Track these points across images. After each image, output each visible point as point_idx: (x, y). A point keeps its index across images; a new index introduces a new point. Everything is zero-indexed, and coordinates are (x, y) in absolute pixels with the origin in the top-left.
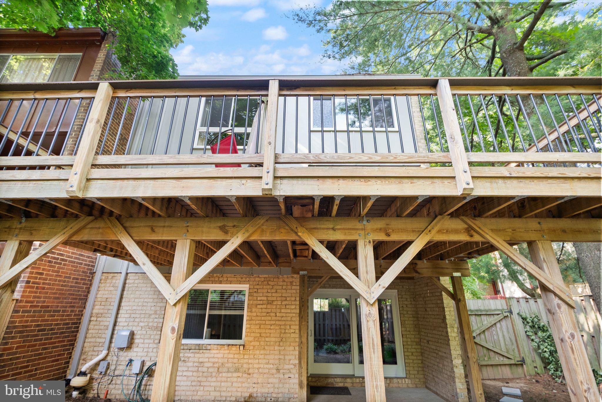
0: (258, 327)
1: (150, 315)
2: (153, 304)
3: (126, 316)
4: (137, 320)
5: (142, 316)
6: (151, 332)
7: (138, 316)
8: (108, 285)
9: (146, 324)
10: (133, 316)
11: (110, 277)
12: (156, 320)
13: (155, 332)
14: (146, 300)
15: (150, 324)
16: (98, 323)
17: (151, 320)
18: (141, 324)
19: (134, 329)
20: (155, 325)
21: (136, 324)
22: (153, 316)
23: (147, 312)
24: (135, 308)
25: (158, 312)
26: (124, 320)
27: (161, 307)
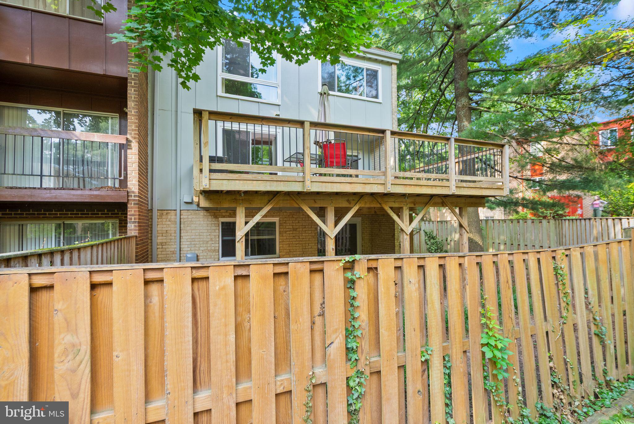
0: (288, 246)
1: (208, 242)
2: (208, 234)
3: (188, 243)
4: (197, 246)
5: (201, 243)
6: (211, 254)
7: (198, 243)
8: (164, 220)
9: (206, 248)
10: (193, 243)
11: (165, 214)
12: (213, 245)
13: (214, 254)
14: (201, 231)
15: (209, 248)
16: (164, 250)
17: (209, 245)
18: (201, 249)
19: (196, 252)
20: (213, 248)
21: (197, 249)
22: (210, 242)
23: (205, 239)
24: (194, 237)
25: (213, 239)
26: (186, 246)
27: (215, 236)
